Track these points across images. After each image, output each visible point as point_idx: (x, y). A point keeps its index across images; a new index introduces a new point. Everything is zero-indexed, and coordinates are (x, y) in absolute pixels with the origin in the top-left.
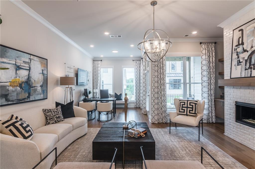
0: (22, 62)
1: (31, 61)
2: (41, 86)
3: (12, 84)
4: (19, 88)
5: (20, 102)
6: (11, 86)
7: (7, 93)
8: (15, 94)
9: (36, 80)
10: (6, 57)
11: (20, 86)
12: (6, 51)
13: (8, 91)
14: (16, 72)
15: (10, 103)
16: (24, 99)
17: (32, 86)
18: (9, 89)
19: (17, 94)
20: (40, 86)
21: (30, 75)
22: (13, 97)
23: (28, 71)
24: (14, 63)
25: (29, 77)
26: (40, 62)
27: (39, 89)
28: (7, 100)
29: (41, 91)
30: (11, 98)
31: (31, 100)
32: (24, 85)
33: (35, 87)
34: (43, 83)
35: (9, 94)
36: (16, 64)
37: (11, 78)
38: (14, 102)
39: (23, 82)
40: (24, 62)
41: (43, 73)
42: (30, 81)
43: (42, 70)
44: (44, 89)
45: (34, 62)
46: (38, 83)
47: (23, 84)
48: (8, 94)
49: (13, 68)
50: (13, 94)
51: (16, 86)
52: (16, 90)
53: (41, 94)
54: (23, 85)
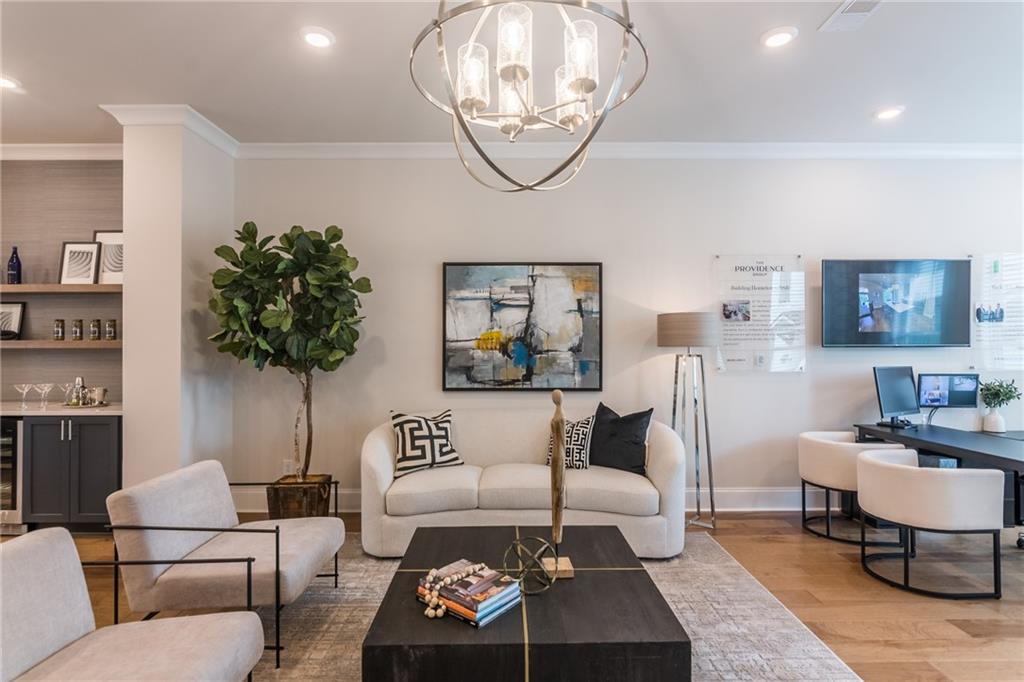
0: (508, 290)
1: (534, 282)
2: (575, 350)
3: (483, 343)
4: (498, 355)
5: (501, 386)
6: (479, 348)
7: (470, 364)
8: (489, 366)
9: (555, 331)
10: (469, 286)
11: (504, 349)
12: (468, 274)
13: (473, 359)
14: (492, 315)
15: (476, 386)
16: (513, 382)
17: (539, 348)
18: (475, 355)
19: (494, 368)
20: (571, 349)
21: (532, 321)
22: (485, 373)
23: (526, 310)
24: (487, 295)
25: (529, 325)
26: (568, 277)
27: (566, 358)
28: (470, 379)
29: (571, 364)
30: (479, 377)
31: (535, 386)
32: (514, 345)
33: (548, 351)
34: (581, 340)
35: (475, 368)
36: (490, 298)
37: (480, 329)
38: (487, 386)
39: (510, 340)
40: (512, 288)
41: (580, 309)
42: (532, 334)
43: (579, 301)
44: (585, 359)
45: (547, 281)
46: (560, 340)
47: (511, 344)
48: (473, 367)
49: (484, 307)
50: (483, 367)
51: (492, 349)
52: (491, 359)
53: (573, 374)
54: (511, 346)
